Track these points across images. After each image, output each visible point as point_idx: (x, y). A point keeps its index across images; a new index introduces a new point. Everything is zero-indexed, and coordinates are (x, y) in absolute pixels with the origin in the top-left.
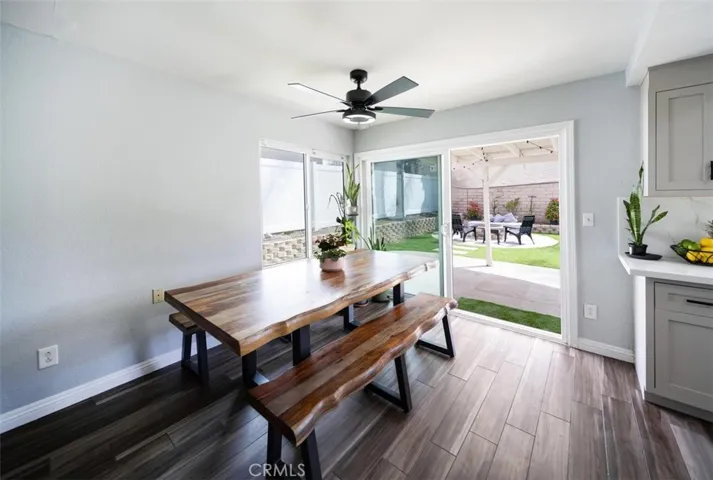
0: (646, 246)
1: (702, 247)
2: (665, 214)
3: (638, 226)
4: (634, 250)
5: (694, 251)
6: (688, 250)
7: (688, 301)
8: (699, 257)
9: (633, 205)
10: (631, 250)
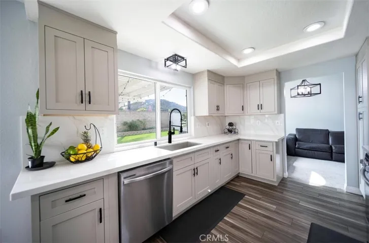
0: (43, 157)
1: (79, 150)
2: (58, 129)
3: (35, 141)
4: (33, 163)
5: (74, 154)
6: (70, 155)
7: (66, 201)
8: (77, 158)
9: (31, 120)
10: (30, 164)
